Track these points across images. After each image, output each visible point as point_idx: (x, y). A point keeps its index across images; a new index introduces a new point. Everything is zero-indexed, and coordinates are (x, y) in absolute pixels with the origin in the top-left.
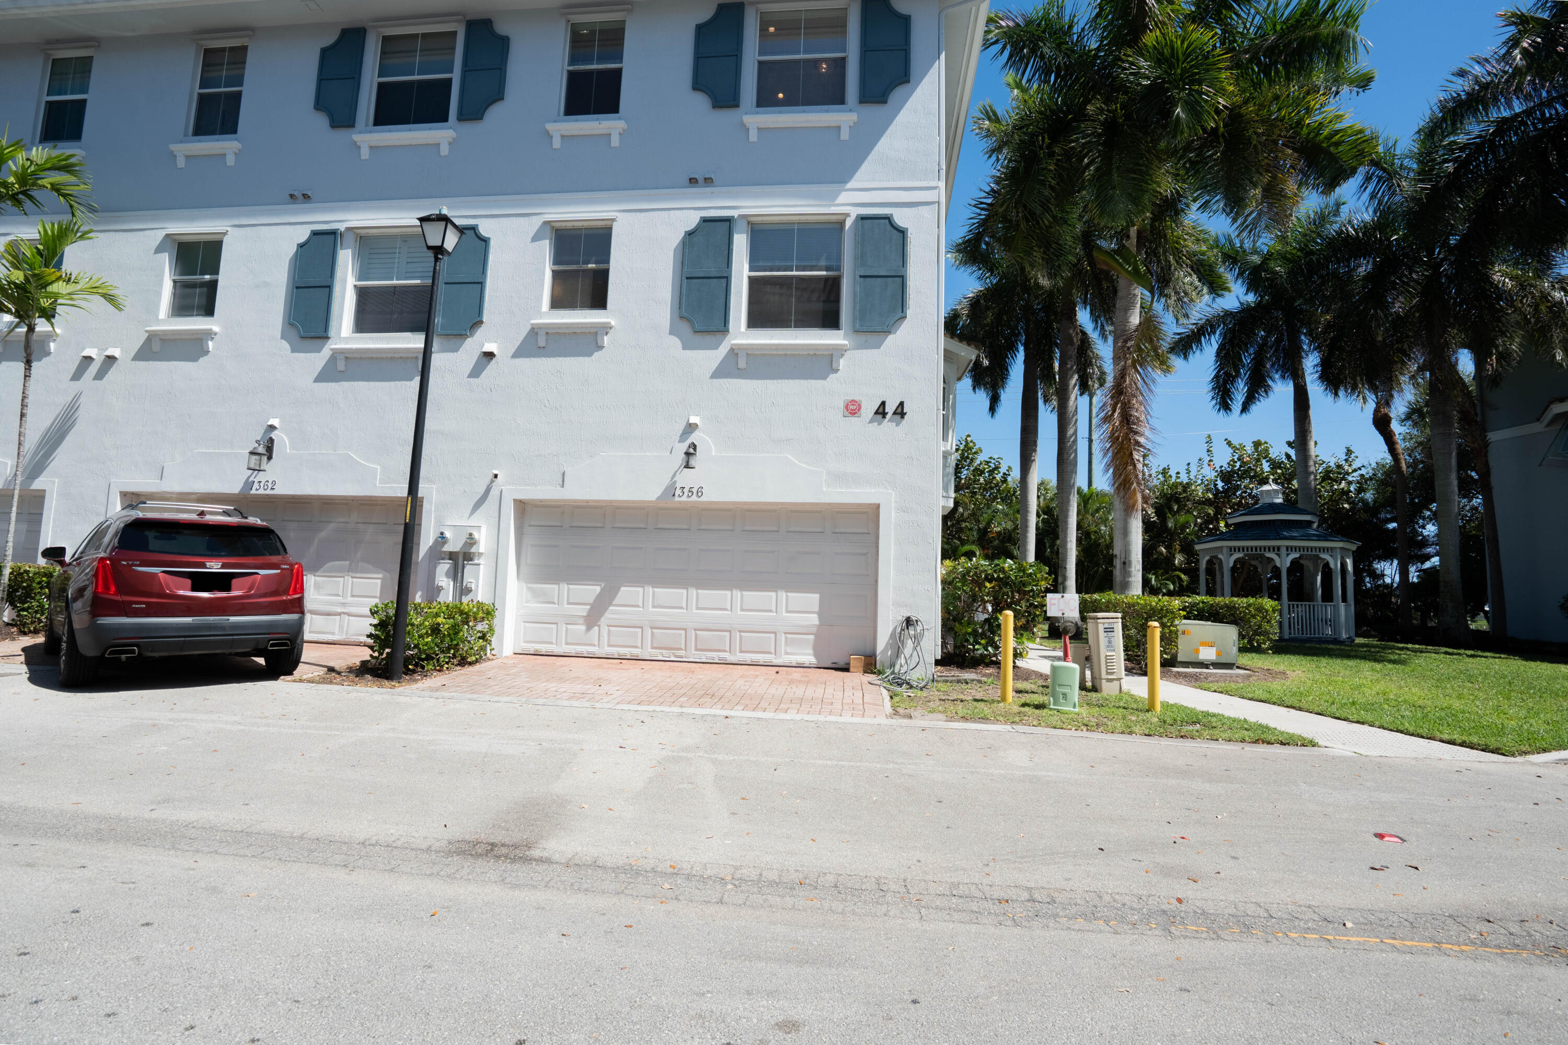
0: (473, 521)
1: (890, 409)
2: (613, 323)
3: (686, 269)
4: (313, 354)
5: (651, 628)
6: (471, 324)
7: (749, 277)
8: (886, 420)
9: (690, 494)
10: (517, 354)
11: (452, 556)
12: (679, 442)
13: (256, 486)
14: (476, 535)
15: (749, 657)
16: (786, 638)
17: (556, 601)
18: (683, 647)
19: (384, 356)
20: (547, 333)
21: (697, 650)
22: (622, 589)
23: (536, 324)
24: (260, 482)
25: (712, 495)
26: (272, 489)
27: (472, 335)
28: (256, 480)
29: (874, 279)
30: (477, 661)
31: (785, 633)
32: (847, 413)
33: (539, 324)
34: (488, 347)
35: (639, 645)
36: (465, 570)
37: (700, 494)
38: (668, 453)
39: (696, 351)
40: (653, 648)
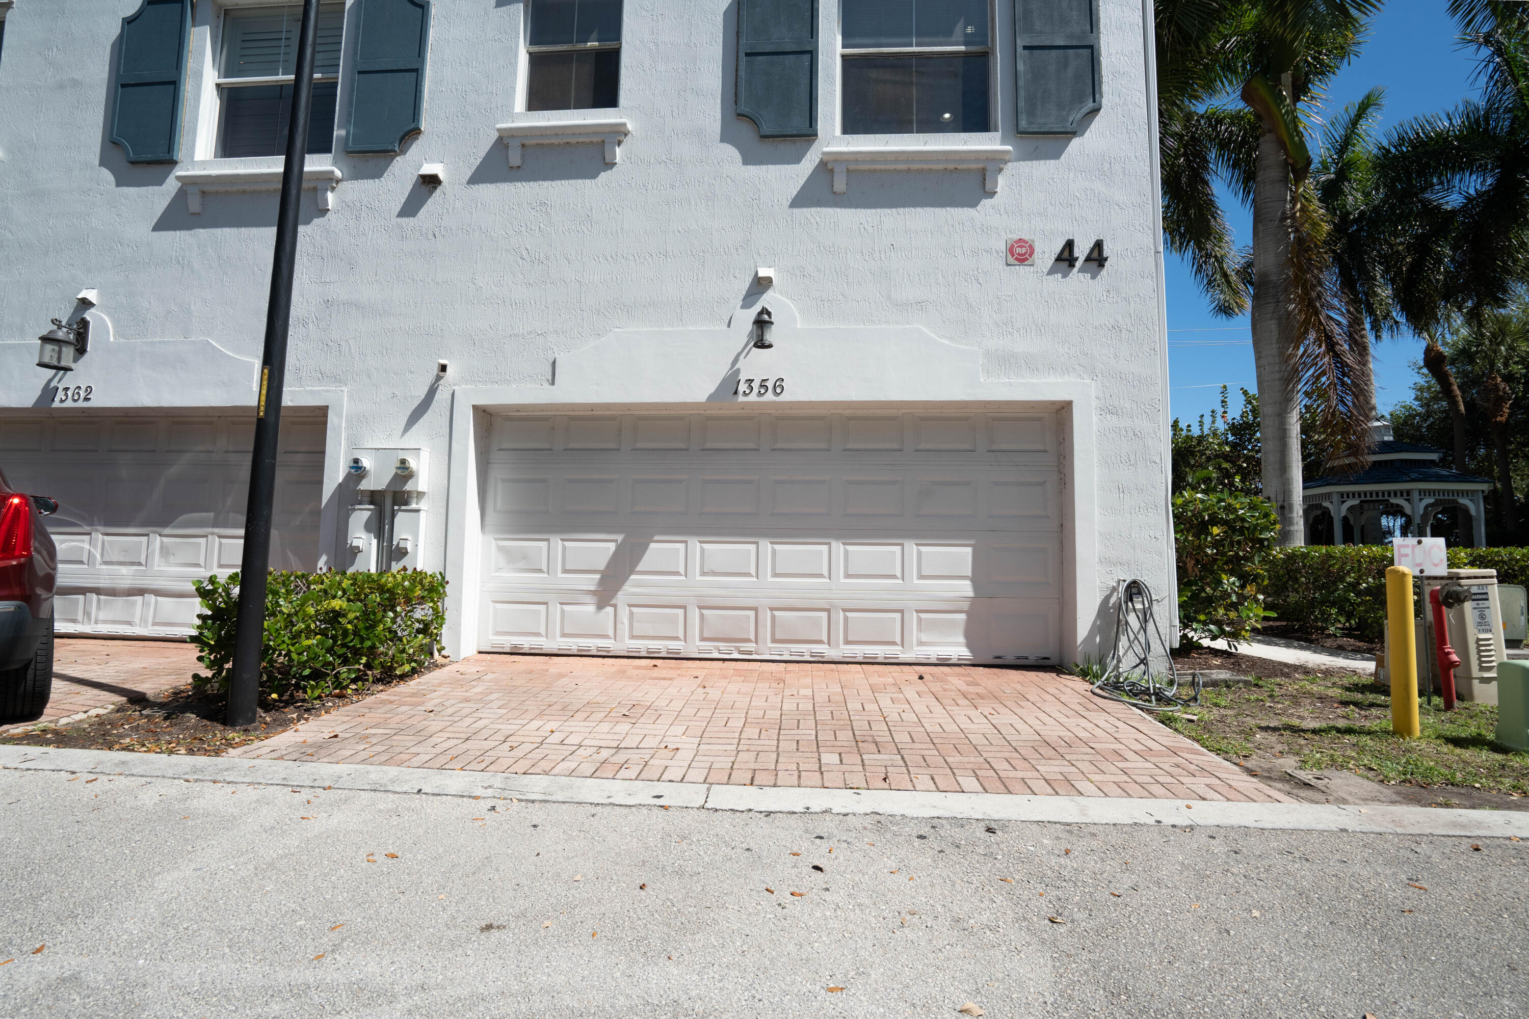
0: (408, 442)
1: (1081, 251)
2: (630, 127)
3: (743, 41)
4: (151, 189)
5: (700, 608)
6: (402, 134)
7: (843, 56)
8: (1076, 270)
9: (763, 391)
10: (476, 179)
11: (374, 497)
12: (743, 307)
13: (60, 395)
14: (412, 463)
15: (860, 651)
16: (920, 620)
17: (544, 568)
18: (752, 637)
19: (263, 187)
20: (523, 146)
21: (774, 641)
22: (652, 546)
23: (505, 129)
24: (67, 389)
25: (795, 393)
26: (87, 399)
27: (403, 152)
28: (61, 387)
29: (1046, 52)
30: (414, 671)
31: (917, 611)
32: (1011, 260)
33: (511, 129)
34: (428, 169)
35: (681, 636)
36: (396, 520)
37: (778, 390)
38: (725, 327)
39: (764, 167)
40: (703, 639)
